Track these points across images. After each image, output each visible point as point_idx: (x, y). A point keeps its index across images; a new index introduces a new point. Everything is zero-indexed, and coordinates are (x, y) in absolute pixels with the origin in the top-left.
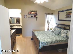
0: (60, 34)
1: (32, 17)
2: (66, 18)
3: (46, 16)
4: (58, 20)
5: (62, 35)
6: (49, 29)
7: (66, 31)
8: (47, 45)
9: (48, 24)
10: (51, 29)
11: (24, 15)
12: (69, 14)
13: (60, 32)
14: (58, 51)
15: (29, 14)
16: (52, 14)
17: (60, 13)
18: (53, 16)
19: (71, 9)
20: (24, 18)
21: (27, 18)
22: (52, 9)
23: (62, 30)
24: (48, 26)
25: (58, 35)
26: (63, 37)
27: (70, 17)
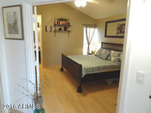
0: (109, 58)
1: (60, 29)
2: (118, 33)
3: (85, 29)
4: (106, 36)
5: (113, 59)
6: (90, 52)
7: (119, 52)
8: (92, 73)
9: (89, 44)
10: (93, 53)
11: (46, 27)
12: (122, 27)
13: (109, 55)
14: (106, 83)
15: (55, 25)
16: (95, 26)
17: (108, 24)
18: (96, 29)
19: (125, 20)
20: (46, 31)
21: (51, 31)
22: (94, 18)
23: (113, 52)
24: (88, 47)
25: (107, 59)
26: (114, 61)
27: (124, 32)
